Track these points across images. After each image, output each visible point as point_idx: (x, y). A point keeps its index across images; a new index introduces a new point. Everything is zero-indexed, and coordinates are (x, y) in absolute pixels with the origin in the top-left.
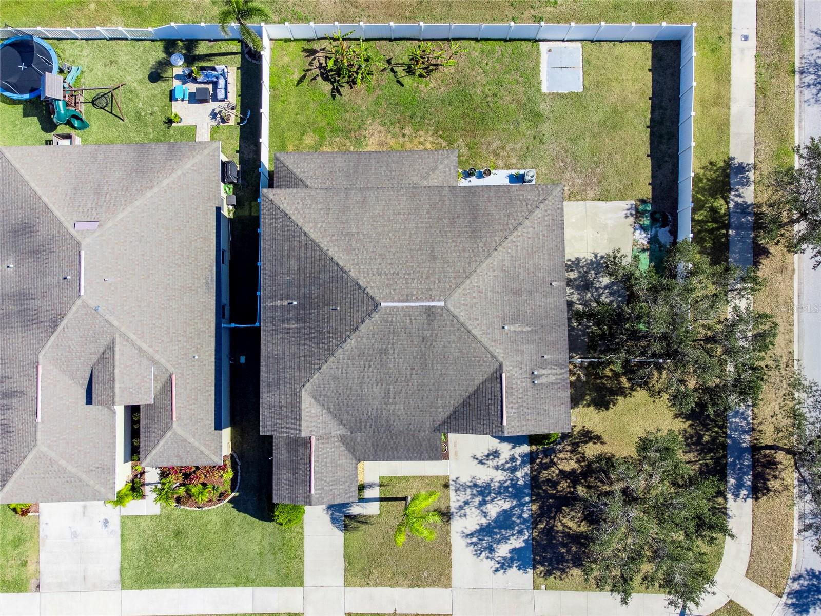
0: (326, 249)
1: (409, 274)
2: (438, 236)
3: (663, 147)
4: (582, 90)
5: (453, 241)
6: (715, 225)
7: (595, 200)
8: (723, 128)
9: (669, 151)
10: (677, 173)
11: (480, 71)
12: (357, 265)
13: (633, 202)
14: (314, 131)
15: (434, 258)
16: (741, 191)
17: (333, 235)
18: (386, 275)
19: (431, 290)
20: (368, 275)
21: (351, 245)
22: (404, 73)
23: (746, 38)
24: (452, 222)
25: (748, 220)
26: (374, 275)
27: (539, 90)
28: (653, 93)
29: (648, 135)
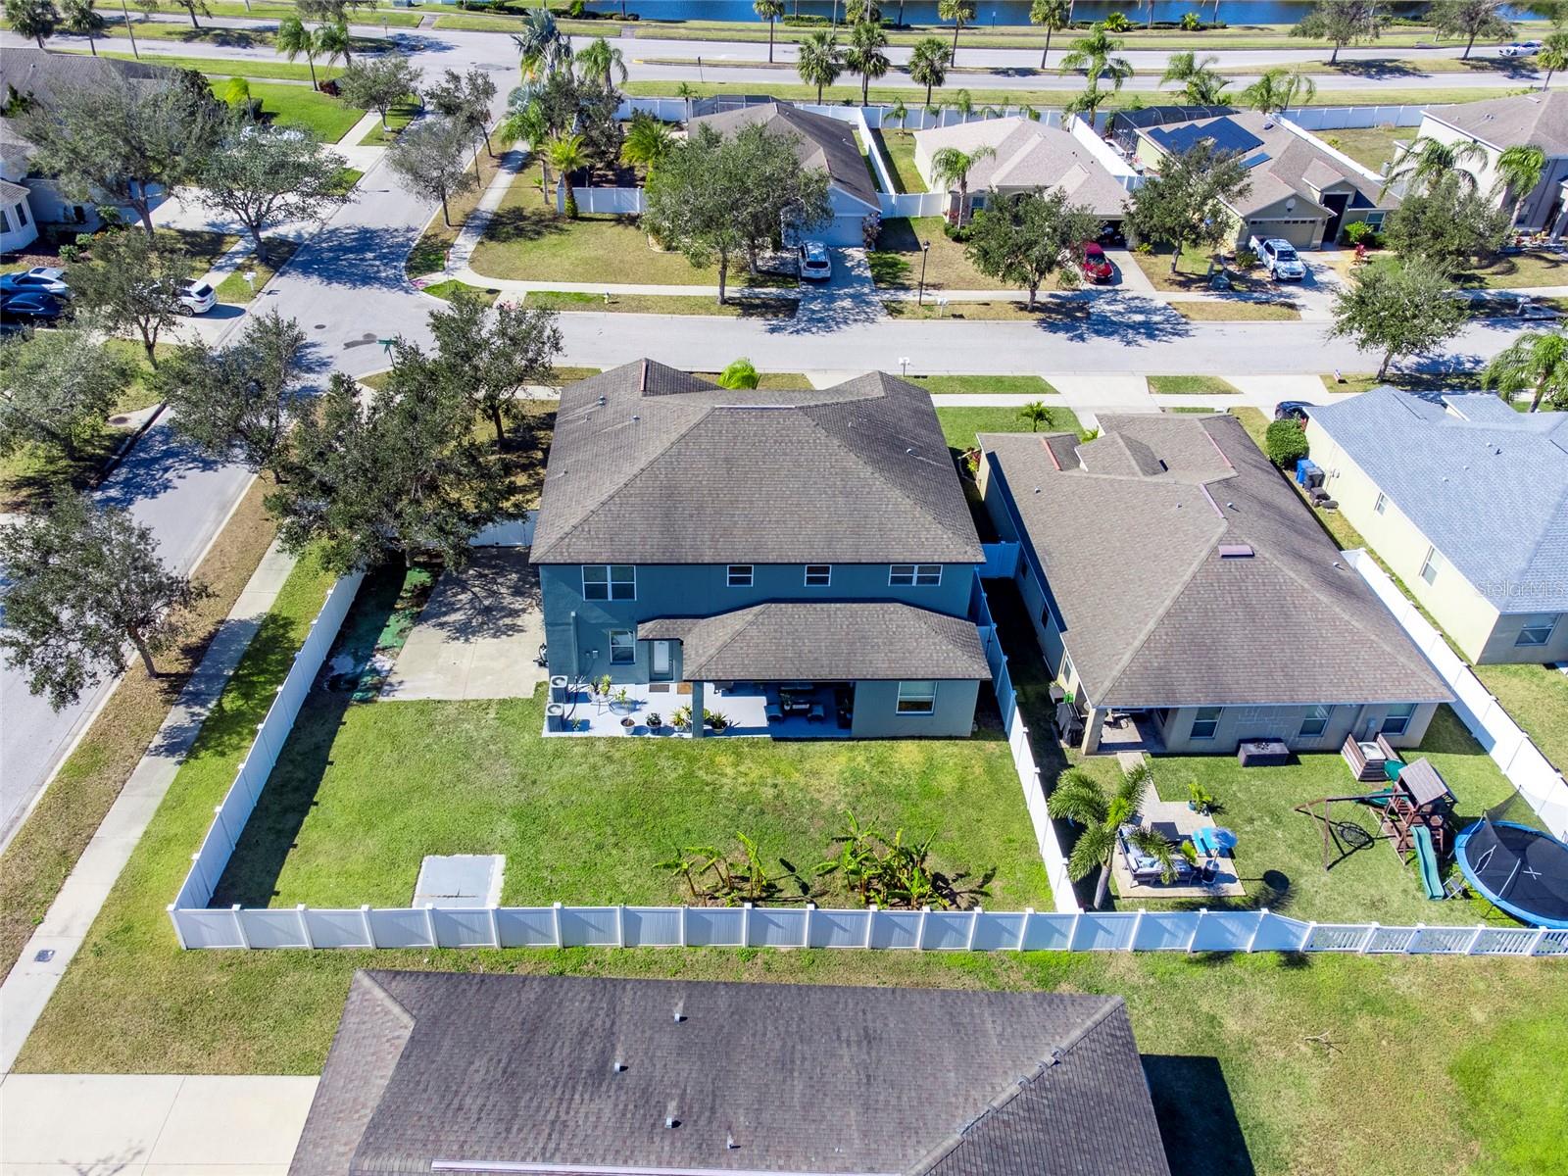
0: (876, 475)
1: (760, 442)
2: (721, 489)
3: (300, 774)
4: (426, 858)
5: (700, 482)
6: (255, 679)
7: (446, 702)
8: (174, 803)
9: (290, 768)
10: (289, 738)
11: (625, 888)
12: (831, 455)
13: (381, 699)
14: (940, 794)
15: (726, 460)
16: (189, 720)
17: (869, 493)
18: (790, 441)
19: (732, 423)
20: (815, 441)
21: (842, 480)
22: (780, 884)
23: (42, 956)
24: (700, 507)
25: (194, 685)
26: (808, 442)
27: (511, 859)
28: (285, 853)
29: (320, 792)
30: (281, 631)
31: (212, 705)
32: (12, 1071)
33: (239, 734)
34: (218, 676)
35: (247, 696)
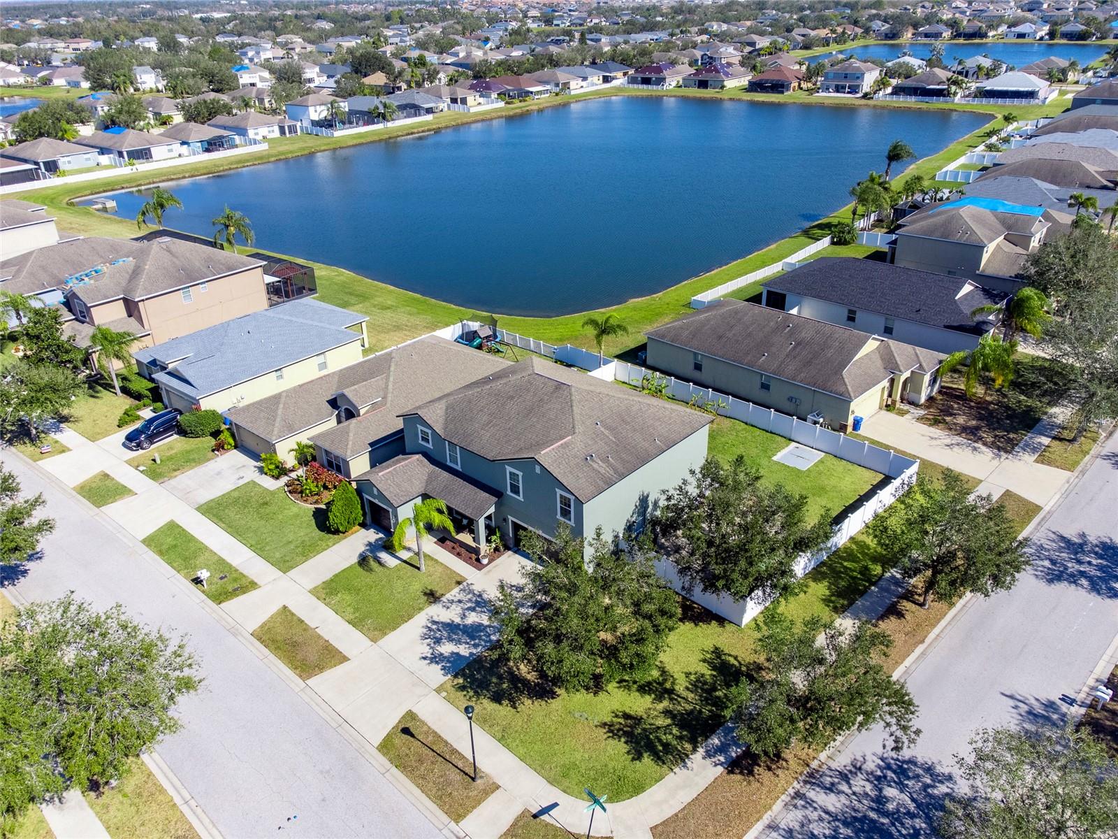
6: (859, 576)
25: (898, 591)
30: (833, 598)
31: (888, 575)
32: (981, 481)
33: (876, 551)
34: (882, 589)
35: (866, 568)
